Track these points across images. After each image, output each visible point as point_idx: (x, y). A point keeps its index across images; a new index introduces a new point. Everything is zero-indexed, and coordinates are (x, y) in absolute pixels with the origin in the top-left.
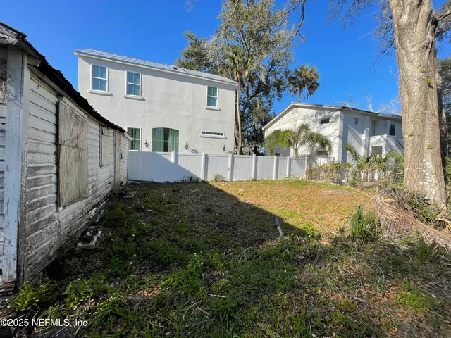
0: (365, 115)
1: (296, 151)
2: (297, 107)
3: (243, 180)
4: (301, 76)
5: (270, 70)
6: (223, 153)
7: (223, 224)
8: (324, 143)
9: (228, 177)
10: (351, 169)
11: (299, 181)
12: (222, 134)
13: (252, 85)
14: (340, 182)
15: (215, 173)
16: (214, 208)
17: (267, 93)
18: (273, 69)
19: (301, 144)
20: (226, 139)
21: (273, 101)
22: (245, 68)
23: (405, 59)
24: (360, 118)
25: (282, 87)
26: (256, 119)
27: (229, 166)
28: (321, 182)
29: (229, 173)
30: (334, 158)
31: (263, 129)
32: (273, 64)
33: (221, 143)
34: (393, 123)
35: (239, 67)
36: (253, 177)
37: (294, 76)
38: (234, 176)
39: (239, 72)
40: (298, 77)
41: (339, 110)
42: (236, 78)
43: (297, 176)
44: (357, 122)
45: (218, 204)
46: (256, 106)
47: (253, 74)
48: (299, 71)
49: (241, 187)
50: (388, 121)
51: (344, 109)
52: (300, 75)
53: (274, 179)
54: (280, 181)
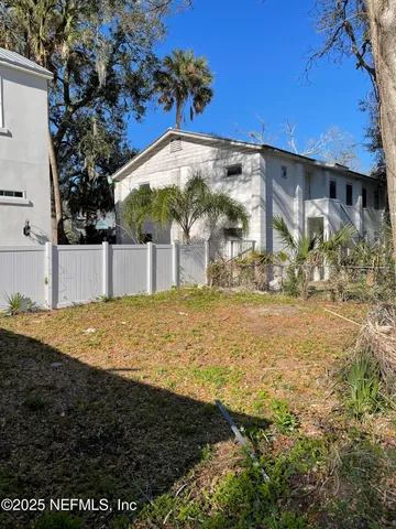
0: (296, 162)
1: (187, 231)
2: (180, 138)
3: (84, 301)
4: (178, 73)
5: (115, 50)
6: (26, 242)
7: (93, 440)
8: (235, 213)
9: (44, 299)
10: (287, 263)
11: (201, 294)
12: (19, 194)
13: (78, 81)
14: (267, 288)
15: (12, 292)
16: (46, 397)
17: (112, 101)
18: (120, 49)
19: (195, 216)
20: (31, 205)
21: (125, 119)
22: (61, 38)
23: (391, 84)
24: (290, 167)
25: (142, 91)
26: (91, 158)
27: (47, 273)
28: (236, 290)
29: (48, 290)
30: (254, 242)
31: (110, 181)
32: (120, 37)
33: (18, 217)
34: (334, 177)
35: (46, 33)
36: (104, 292)
37: (164, 69)
38: (61, 296)
39: (45, 45)
40: (174, 75)
41: (258, 151)
42: (39, 58)
43: (193, 282)
44: (285, 174)
45: (49, 380)
46: (90, 128)
47: (80, 54)
48: (174, 60)
49: (85, 321)
50: (327, 173)
51: (266, 150)
52: (177, 68)
53: (149, 291)
54: (162, 297)
